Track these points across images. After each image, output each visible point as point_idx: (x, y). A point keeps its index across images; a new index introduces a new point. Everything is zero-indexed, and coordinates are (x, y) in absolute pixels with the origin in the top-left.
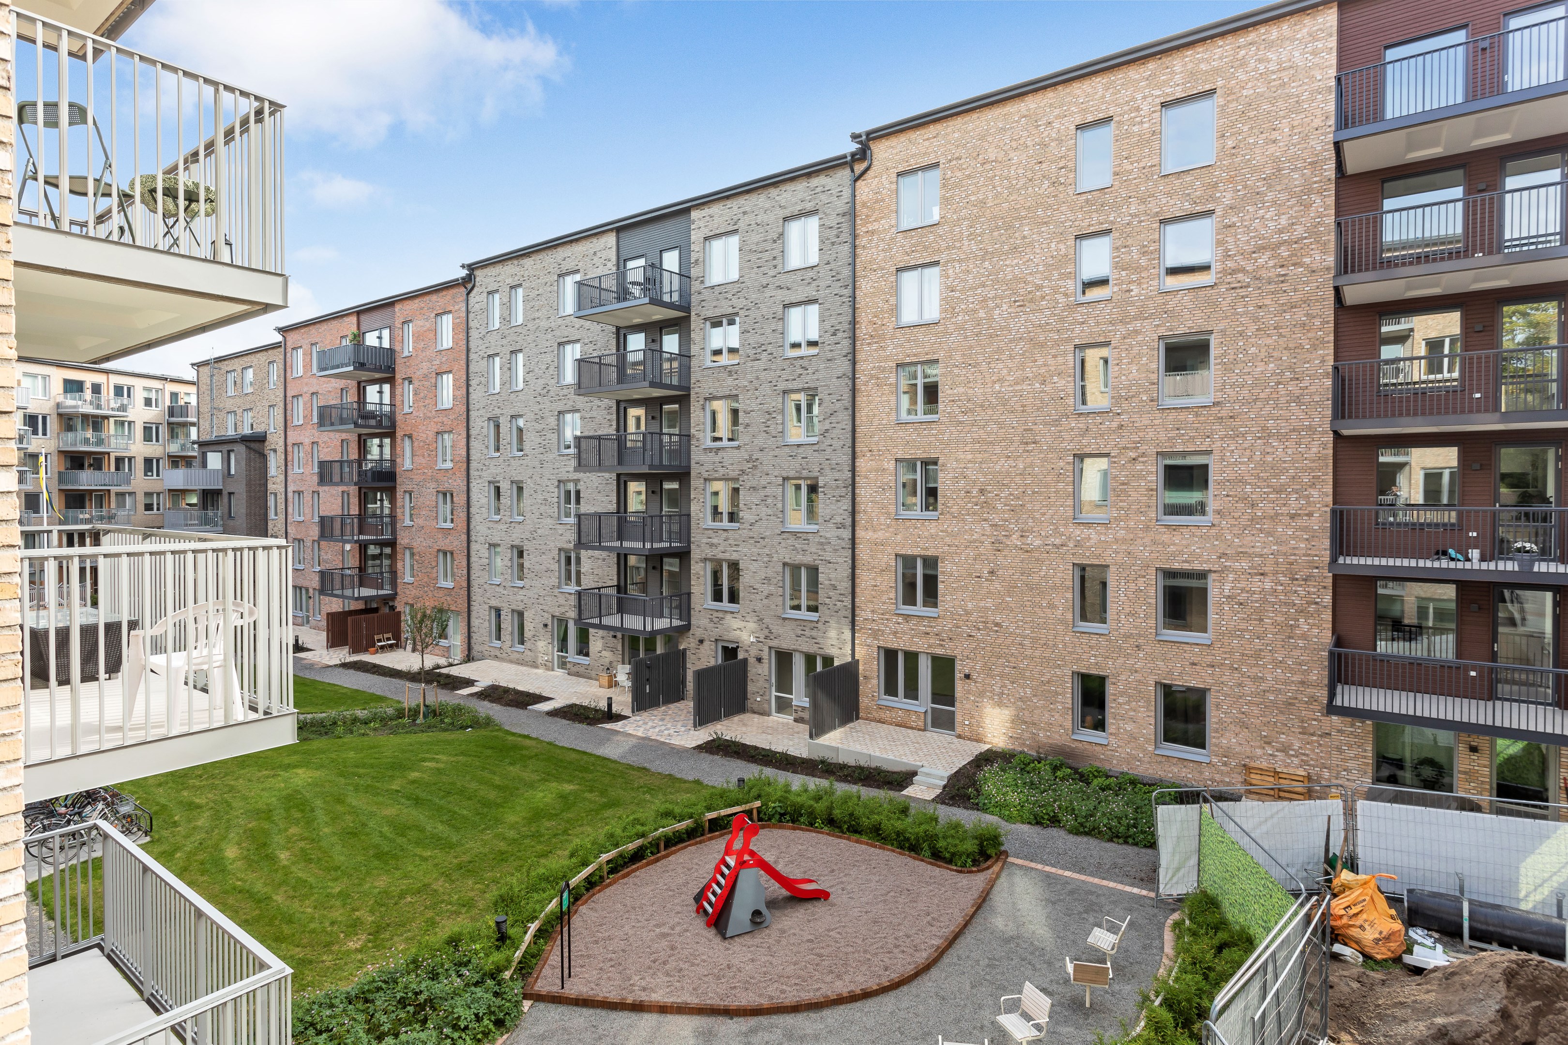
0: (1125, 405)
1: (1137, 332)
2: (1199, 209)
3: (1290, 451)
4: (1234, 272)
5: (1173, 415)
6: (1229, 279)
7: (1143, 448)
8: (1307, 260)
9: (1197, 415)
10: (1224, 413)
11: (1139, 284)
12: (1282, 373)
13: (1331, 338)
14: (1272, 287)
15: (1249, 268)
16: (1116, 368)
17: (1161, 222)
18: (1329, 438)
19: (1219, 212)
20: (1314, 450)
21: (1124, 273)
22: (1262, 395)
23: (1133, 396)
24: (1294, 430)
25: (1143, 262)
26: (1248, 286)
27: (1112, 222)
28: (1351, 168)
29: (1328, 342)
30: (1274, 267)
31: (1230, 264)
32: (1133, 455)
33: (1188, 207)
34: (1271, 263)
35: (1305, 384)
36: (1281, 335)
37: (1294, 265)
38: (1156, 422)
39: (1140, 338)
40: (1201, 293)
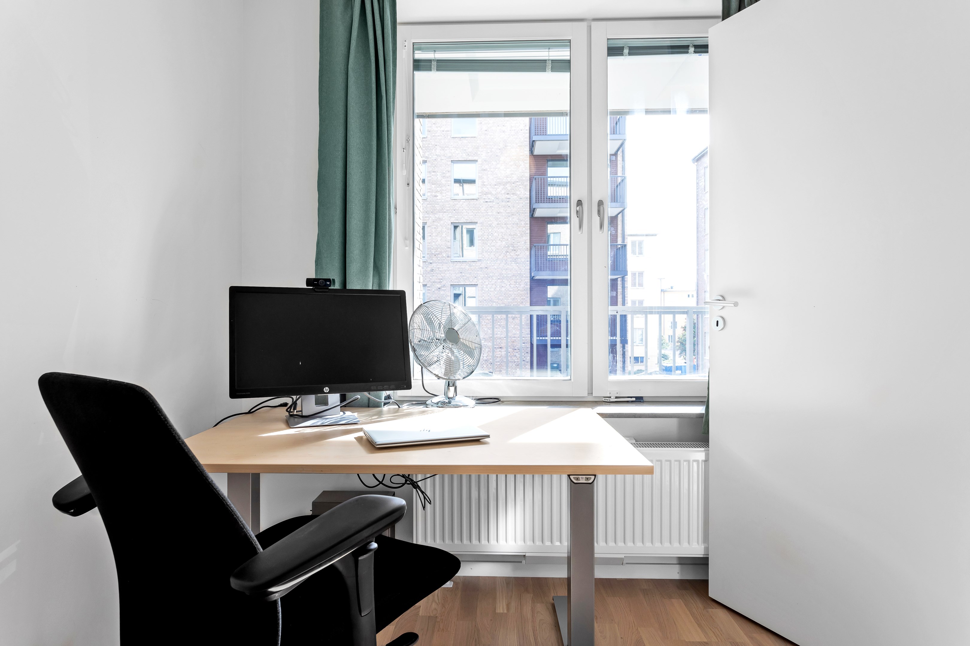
0: (434, 259)
1: (440, 219)
2: (470, 158)
3: (512, 286)
4: (486, 194)
5: (458, 265)
6: (484, 197)
7: (444, 282)
8: (518, 193)
9: (470, 266)
10: (483, 266)
11: (441, 193)
12: (508, 247)
13: (528, 232)
14: (504, 203)
15: (494, 193)
16: (430, 238)
17: (452, 161)
18: (528, 280)
19: (480, 161)
20: (522, 286)
21: (433, 186)
22: (500, 257)
23: (439, 254)
24: (514, 275)
25: (443, 181)
26: (493, 202)
27: (427, 157)
28: (536, 152)
29: (527, 234)
30: (504, 193)
31: (485, 189)
32: (439, 286)
33: (465, 157)
34: (503, 192)
35: (518, 253)
36: (507, 228)
37: (513, 194)
38: (450, 268)
39: (442, 222)
40: (472, 202)
